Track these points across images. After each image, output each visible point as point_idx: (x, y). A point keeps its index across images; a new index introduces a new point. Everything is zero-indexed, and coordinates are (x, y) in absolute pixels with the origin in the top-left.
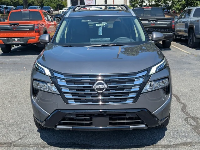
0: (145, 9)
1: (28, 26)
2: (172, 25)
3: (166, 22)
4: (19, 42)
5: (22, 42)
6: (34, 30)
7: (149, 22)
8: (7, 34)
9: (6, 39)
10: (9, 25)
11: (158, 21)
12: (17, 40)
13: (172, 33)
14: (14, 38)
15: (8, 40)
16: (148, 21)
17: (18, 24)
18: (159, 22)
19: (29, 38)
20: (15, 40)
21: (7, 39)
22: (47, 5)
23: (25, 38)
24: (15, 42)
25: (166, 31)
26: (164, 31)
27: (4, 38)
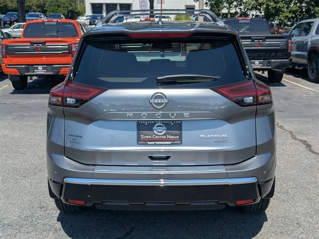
0: (240, 22)
1: (61, 47)
2: (288, 46)
3: (279, 42)
4: (45, 72)
5: (51, 72)
6: (69, 53)
7: (252, 41)
8: (25, 59)
9: (23, 66)
10: (29, 44)
11: (266, 40)
12: (41, 68)
13: (287, 59)
14: (36, 66)
15: (27, 69)
16: (250, 40)
17: (44, 43)
18: (267, 43)
19: (61, 66)
20: (38, 69)
21: (25, 67)
22: (52, 12)
23: (55, 66)
24: (38, 73)
25: (279, 56)
26: (276, 56)
27: (21, 66)
